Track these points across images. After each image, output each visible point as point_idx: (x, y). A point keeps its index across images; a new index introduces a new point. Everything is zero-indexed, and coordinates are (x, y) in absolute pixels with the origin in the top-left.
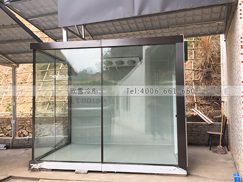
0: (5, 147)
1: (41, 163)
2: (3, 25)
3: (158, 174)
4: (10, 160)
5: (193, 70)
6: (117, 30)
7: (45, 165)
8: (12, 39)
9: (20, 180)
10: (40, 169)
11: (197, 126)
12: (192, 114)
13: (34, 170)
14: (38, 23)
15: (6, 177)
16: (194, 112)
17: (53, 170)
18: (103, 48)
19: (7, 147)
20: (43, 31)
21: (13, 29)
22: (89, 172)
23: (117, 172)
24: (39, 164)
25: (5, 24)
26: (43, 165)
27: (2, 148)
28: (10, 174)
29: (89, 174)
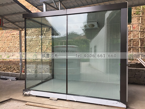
0: (16, 79)
1: (30, 91)
2: (7, 3)
3: (104, 105)
4: (15, 88)
5: (140, 31)
6: (83, 4)
7: (32, 93)
8: (14, 12)
9: (16, 101)
10: (30, 95)
11: (139, 71)
12: (137, 62)
13: (26, 95)
14: (33, 2)
15: (8, 99)
16: (138, 60)
17: (37, 96)
18: (68, 16)
19: (17, 79)
20: (36, 7)
21: (13, 5)
22: (58, 99)
23: (76, 102)
24: (28, 92)
25: (8, 2)
26: (31, 93)
27: (14, 80)
28: (11, 97)
29: (58, 101)
